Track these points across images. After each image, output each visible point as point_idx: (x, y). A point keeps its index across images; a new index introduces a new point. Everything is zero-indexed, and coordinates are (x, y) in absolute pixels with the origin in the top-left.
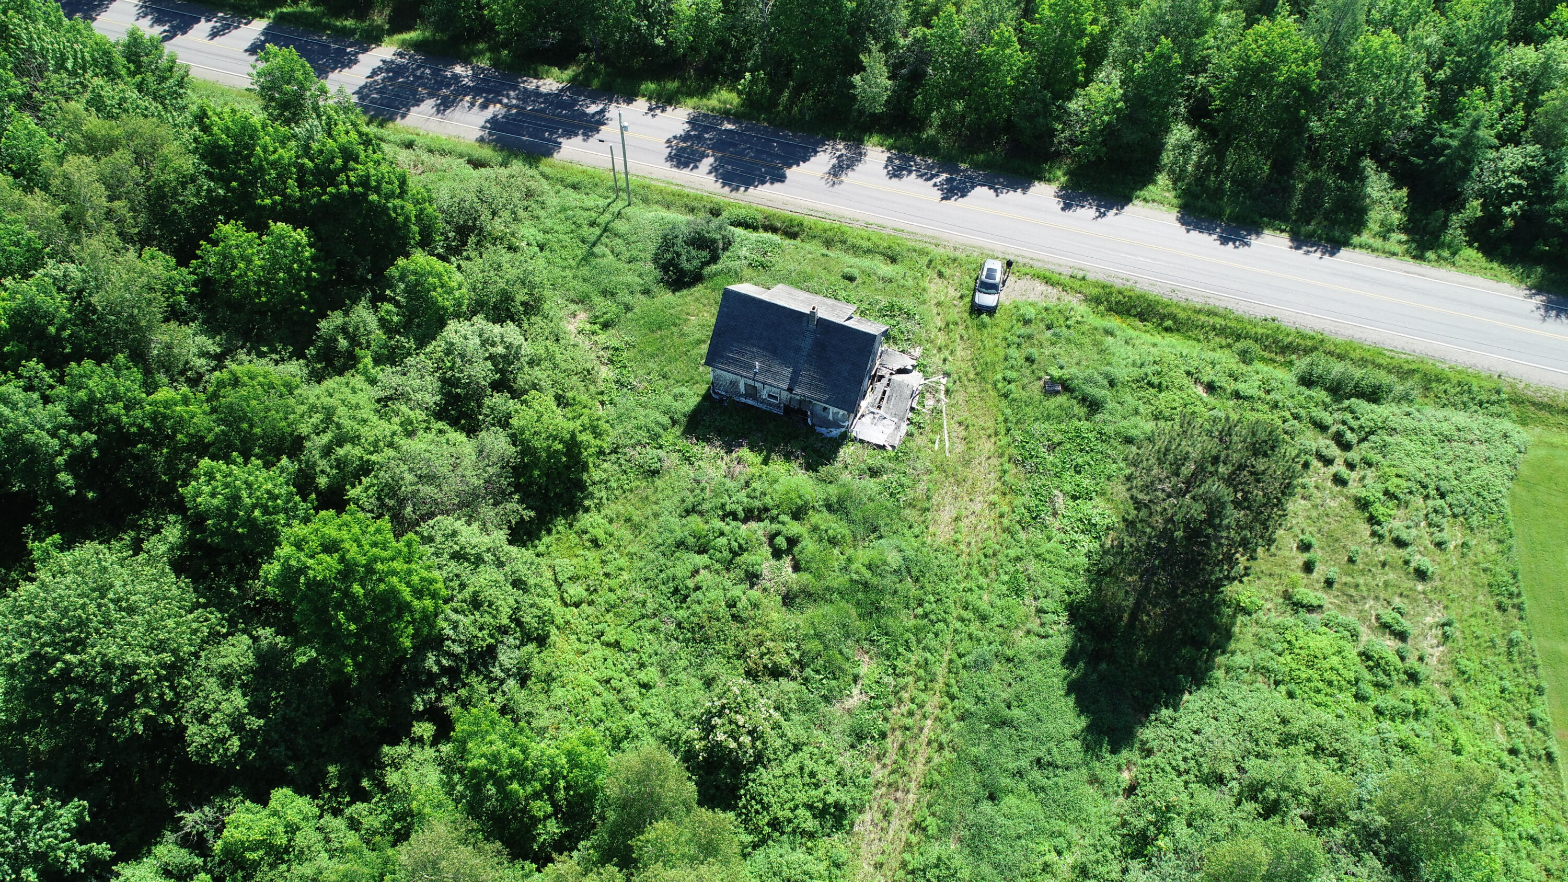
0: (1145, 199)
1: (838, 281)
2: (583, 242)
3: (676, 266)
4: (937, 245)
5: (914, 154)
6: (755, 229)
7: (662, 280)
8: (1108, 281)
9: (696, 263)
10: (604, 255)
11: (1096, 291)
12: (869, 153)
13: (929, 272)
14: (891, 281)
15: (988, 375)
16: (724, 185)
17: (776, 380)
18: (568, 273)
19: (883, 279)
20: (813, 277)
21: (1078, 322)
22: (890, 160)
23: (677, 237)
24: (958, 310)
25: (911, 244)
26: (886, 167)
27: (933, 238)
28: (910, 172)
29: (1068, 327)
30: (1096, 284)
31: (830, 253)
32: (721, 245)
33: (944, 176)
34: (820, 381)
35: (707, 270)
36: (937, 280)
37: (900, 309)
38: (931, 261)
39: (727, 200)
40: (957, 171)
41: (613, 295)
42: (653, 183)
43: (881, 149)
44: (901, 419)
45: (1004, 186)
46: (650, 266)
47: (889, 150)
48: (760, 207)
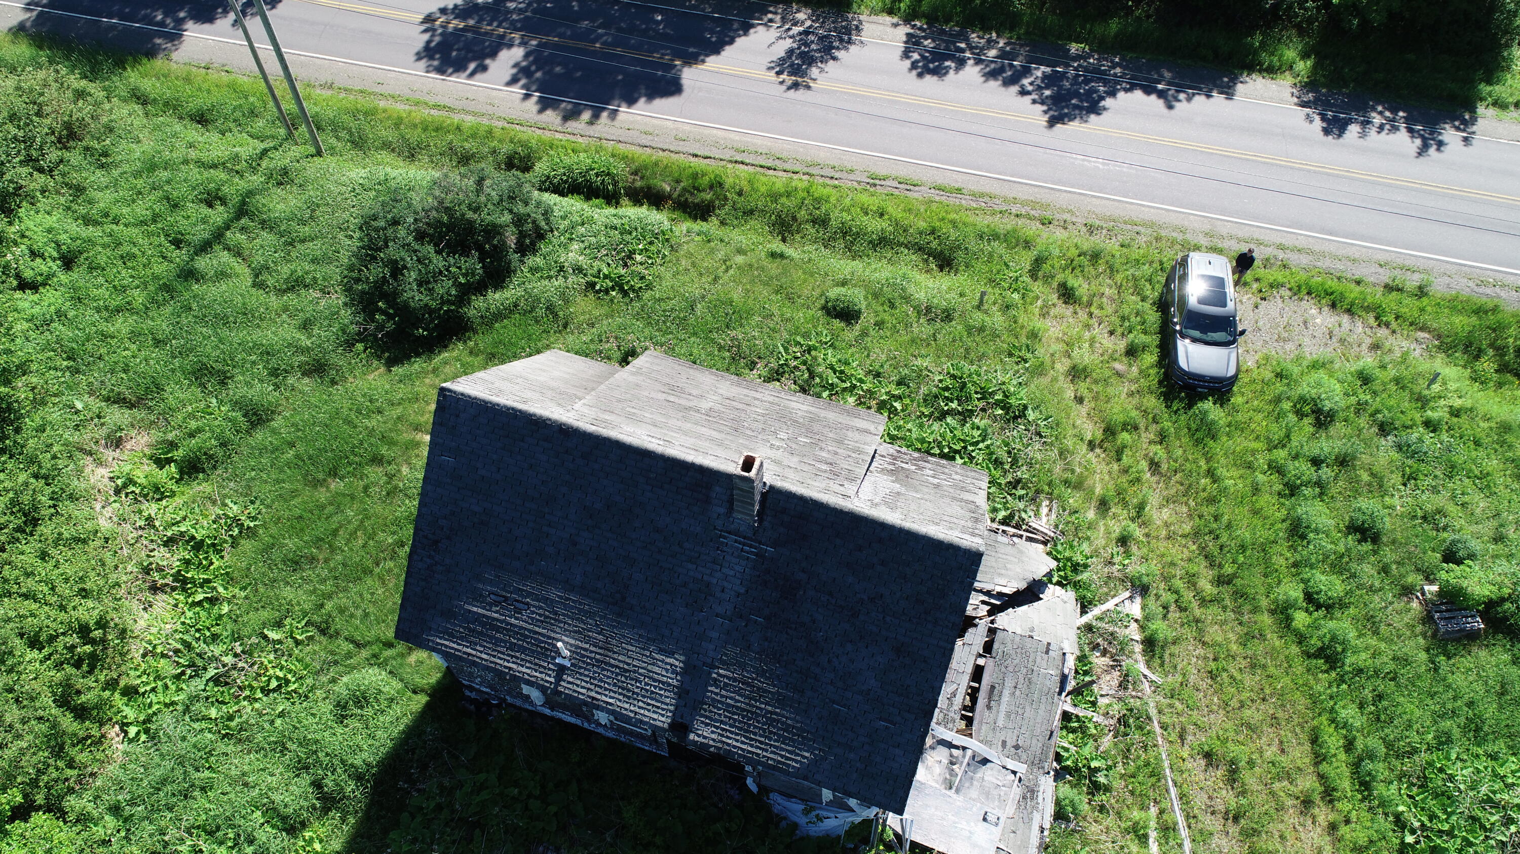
0: (1495, 104)
1: (814, 320)
2: (177, 243)
3: (391, 297)
4: (1046, 222)
5: (963, 27)
6: (612, 199)
7: (361, 337)
8: (1486, 295)
9: (444, 287)
10: (222, 275)
11: (1461, 323)
12: (866, 27)
13: (1037, 288)
14: (948, 316)
15: (1254, 581)
16: (544, 104)
17: (631, 696)
18: (122, 325)
19: (927, 312)
20: (750, 313)
21: (1455, 413)
22: (912, 42)
23: (395, 222)
24: (1125, 388)
25: (983, 222)
26: (906, 55)
27: (1034, 204)
28: (961, 63)
29: (1431, 426)
30: (1455, 305)
31: (789, 251)
32: (511, 240)
33: (1040, 71)
34: (781, 701)
35: (478, 305)
36: (1061, 309)
37: (985, 394)
38: (1038, 262)
39: (547, 136)
40: (1066, 58)
41: (224, 380)
42: (382, 104)
43: (889, 19)
44: (1036, 764)
45: (1181, 88)
46: (338, 299)
47: (907, 20)
48: (622, 148)
